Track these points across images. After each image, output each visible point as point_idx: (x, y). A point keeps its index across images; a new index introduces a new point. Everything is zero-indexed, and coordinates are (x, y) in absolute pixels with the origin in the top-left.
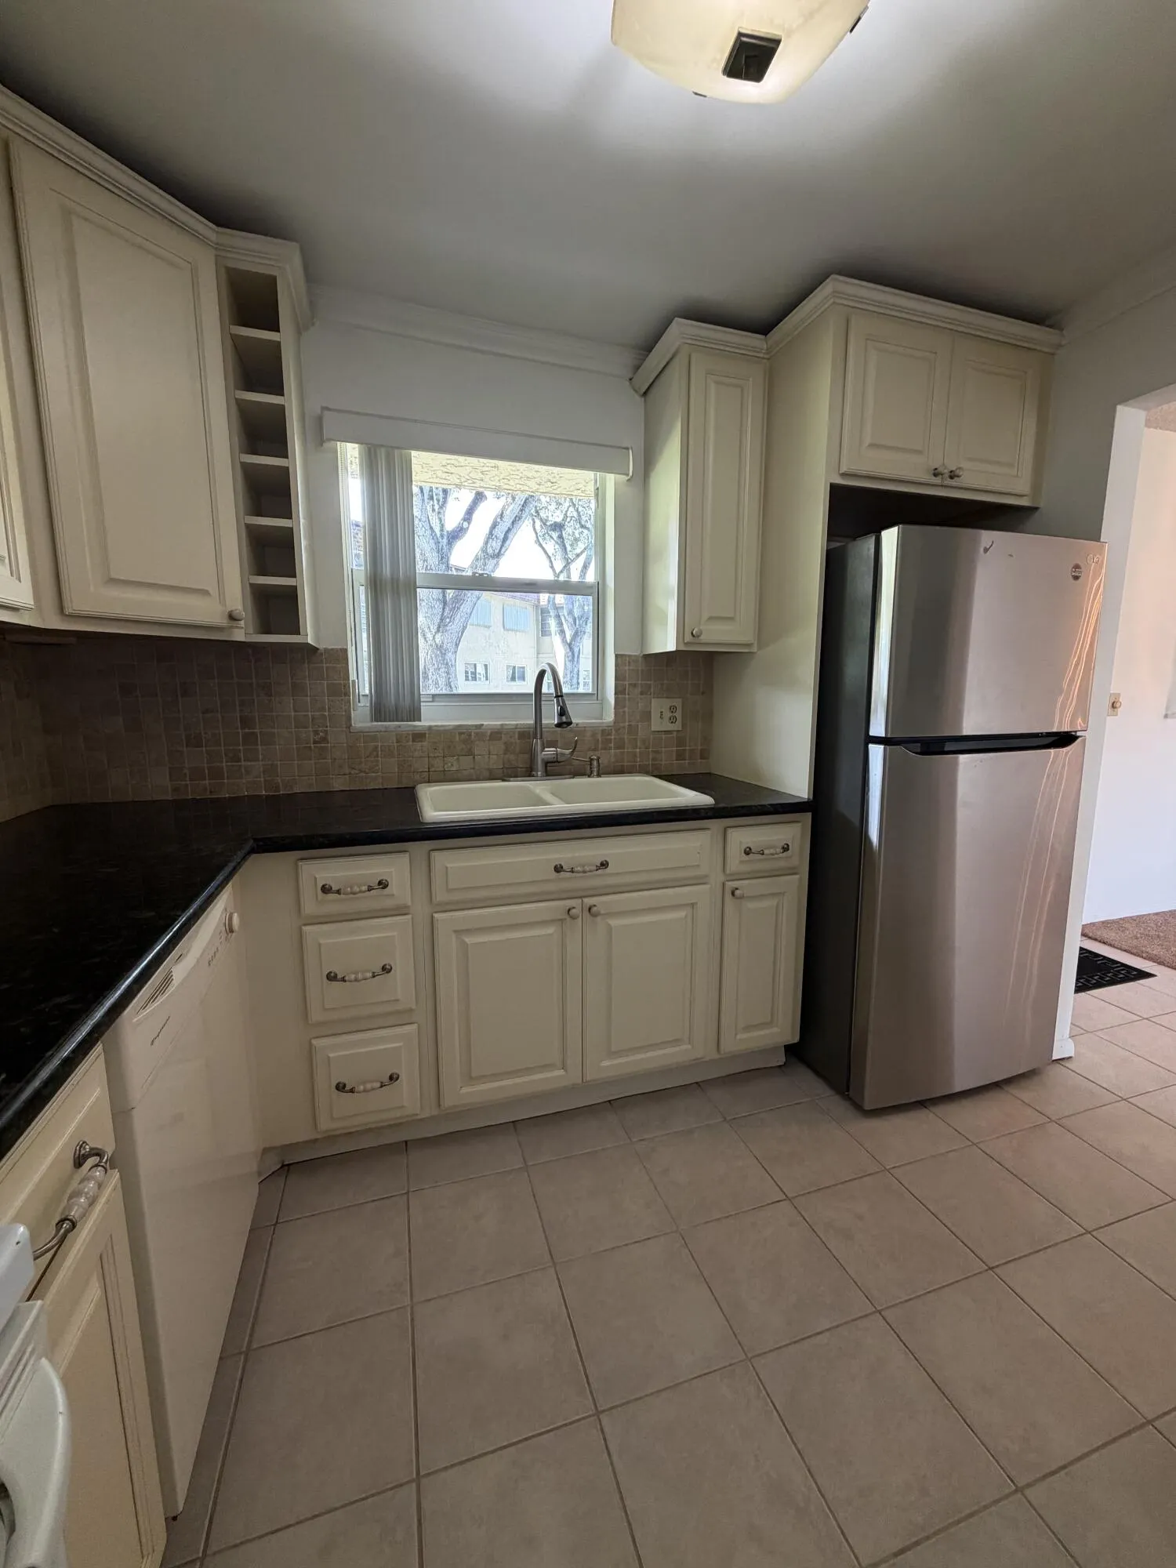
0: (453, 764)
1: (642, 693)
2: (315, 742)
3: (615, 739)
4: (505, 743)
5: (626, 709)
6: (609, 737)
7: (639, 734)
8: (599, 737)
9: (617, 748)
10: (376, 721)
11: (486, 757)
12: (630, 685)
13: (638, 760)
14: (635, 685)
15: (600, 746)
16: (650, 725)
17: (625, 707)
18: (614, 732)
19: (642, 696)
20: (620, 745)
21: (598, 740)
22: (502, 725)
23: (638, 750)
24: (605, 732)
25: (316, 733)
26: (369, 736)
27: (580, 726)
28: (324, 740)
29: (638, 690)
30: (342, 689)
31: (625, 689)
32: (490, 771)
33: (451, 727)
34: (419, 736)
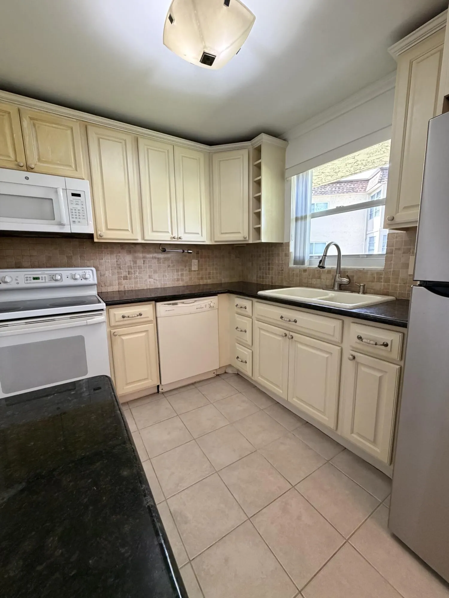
0: (314, 281)
1: (404, 253)
2: (281, 271)
3: (384, 277)
4: (332, 275)
5: (392, 262)
6: (381, 276)
7: (400, 276)
8: (375, 276)
9: (385, 282)
10: (295, 265)
11: (325, 280)
12: (395, 249)
13: (398, 290)
14: (399, 249)
15: (375, 280)
16: (407, 272)
17: (391, 261)
18: (384, 274)
19: (404, 255)
20: (387, 280)
21: (374, 278)
22: (332, 268)
23: (399, 285)
24: (379, 273)
25: (281, 268)
26: (293, 270)
27: (365, 269)
28: (283, 270)
29: (400, 252)
30: (287, 255)
31: (393, 251)
32: (326, 286)
33: (314, 268)
34: (305, 271)
